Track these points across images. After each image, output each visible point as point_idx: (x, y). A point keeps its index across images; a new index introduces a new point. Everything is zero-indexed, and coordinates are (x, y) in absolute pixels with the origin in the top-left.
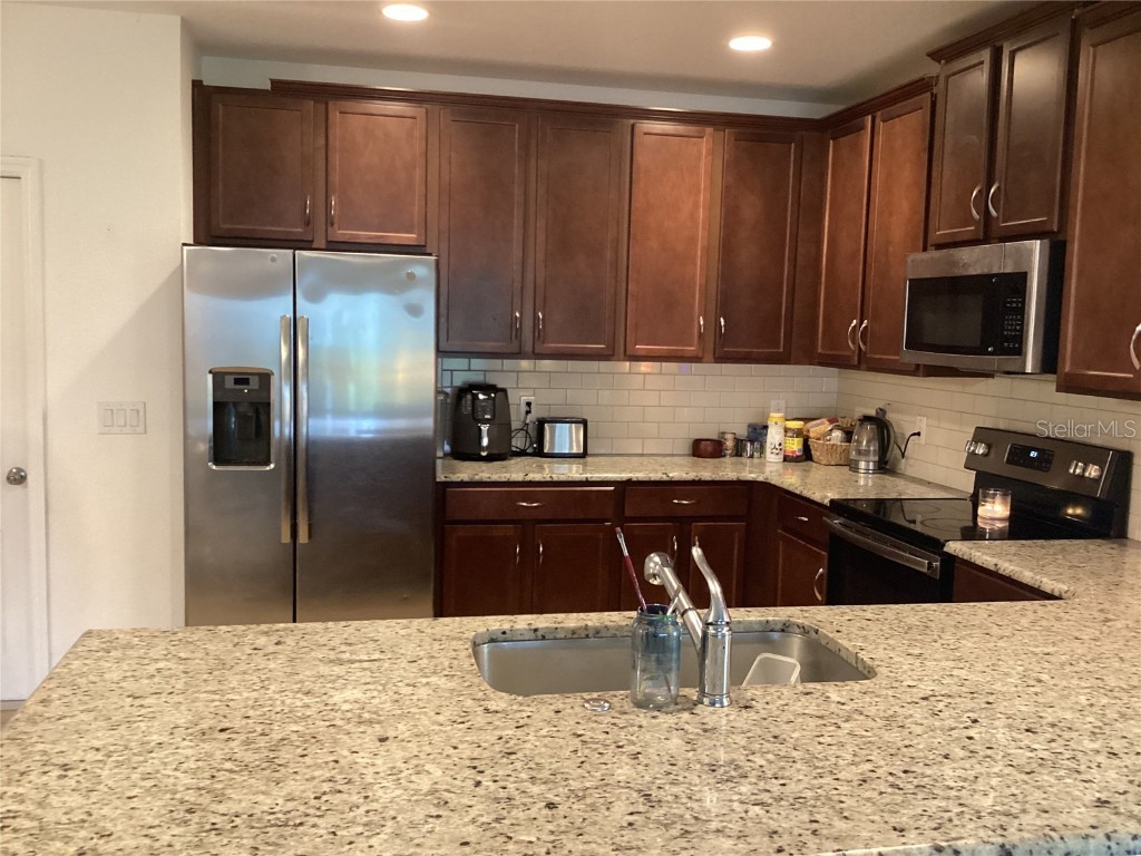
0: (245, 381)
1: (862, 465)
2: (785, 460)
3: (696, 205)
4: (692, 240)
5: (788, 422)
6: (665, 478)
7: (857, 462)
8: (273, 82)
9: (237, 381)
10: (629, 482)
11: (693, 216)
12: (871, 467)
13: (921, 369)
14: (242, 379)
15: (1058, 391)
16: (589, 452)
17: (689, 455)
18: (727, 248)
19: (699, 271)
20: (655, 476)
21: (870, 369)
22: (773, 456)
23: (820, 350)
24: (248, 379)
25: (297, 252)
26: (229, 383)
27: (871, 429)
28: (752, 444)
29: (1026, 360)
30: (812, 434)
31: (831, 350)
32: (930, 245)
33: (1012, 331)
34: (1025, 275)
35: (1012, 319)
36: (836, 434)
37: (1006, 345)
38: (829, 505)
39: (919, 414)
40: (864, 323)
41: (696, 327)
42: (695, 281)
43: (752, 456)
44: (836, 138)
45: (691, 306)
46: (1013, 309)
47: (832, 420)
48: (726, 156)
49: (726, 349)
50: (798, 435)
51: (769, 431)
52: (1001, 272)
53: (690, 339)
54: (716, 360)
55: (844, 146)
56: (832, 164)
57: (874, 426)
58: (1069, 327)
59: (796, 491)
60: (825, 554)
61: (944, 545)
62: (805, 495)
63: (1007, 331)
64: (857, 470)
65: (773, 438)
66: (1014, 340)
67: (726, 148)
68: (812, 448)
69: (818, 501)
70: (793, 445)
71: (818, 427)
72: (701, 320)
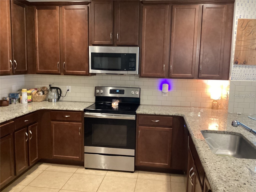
1: (53, 100)
2: (28, 103)
3: (6, 22)
4: (6, 34)
5: (28, 91)
6: (24, 114)
7: (52, 100)
10: (16, 118)
18: (13, 37)
20: (21, 114)
22: (25, 102)
23: (39, 70)
27: (54, 90)
28: (15, 99)
29: (137, 72)
30: (34, 94)
31: (45, 69)
32: (91, 44)
33: (132, 66)
34: (136, 54)
35: (132, 63)
36: (41, 93)
37: (130, 69)
38: (83, 110)
39: (67, 85)
40: (64, 63)
41: (9, 63)
42: (8, 48)
43: (15, 103)
44: (39, 9)
45: (7, 57)
46: (132, 61)
47: (36, 89)
48: (12, 7)
49: (16, 70)
50: (30, 95)
51: (23, 95)
52: (127, 53)
53: (8, 68)
54: (14, 74)
55: (45, 13)
56: (38, 17)
57: (56, 89)
58: (143, 65)
59: (63, 109)
60: (81, 123)
61: (136, 112)
62: (69, 110)
63: (130, 65)
64: (52, 101)
65: (25, 96)
66: (133, 67)
67: (11, 5)
68: (33, 98)
69: (77, 110)
70: (30, 98)
71: (34, 92)
72: (11, 61)
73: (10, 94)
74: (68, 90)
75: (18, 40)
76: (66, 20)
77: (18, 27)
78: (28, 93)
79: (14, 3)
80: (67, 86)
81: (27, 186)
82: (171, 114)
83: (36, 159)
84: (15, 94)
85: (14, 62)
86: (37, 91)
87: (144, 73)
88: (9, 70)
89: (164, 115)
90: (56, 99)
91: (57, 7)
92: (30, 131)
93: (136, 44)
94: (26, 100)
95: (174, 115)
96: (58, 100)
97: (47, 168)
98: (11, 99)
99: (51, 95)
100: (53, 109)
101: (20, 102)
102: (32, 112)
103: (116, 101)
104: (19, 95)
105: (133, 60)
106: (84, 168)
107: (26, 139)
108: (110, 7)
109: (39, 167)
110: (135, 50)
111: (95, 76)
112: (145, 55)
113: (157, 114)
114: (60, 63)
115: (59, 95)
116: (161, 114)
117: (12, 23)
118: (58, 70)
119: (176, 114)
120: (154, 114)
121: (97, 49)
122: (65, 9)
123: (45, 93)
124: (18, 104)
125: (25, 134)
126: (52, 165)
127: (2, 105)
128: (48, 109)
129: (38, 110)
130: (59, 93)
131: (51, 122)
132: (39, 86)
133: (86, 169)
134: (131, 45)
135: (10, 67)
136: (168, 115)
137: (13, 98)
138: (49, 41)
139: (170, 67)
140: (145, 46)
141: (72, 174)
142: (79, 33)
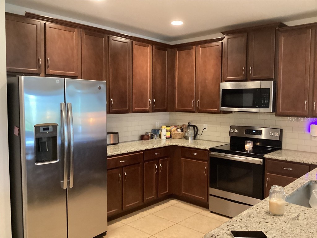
0: (48, 129)
1: (190, 138)
2: (167, 139)
3: (147, 66)
4: (147, 77)
5: (167, 128)
6: (154, 148)
7: (188, 137)
8: (27, 13)
9: (45, 129)
10: (146, 150)
11: (147, 70)
12: (192, 138)
13: (222, 112)
14: (46, 128)
15: (276, 116)
16: (119, 142)
17: (139, 140)
18: (154, 79)
19: (148, 86)
20: (151, 147)
21: (199, 112)
22: (164, 138)
23: (177, 108)
24: (49, 128)
25: (65, 79)
26: (42, 130)
27: (191, 128)
28: (156, 135)
29: (271, 109)
30: (173, 131)
31: (182, 108)
32: (223, 80)
33: (265, 102)
34: (269, 89)
35: (265, 100)
36: (179, 130)
37: (263, 106)
38: (209, 149)
39: (204, 123)
40: (198, 100)
41: (148, 102)
42: (148, 89)
43: (156, 138)
44: (179, 51)
45: (147, 96)
46: (265, 97)
47: (176, 126)
48: (153, 53)
49: (155, 108)
50: (169, 131)
51: (162, 131)
52: (260, 88)
53: (147, 106)
54: (153, 112)
55: (183, 53)
56: (178, 58)
57: (193, 127)
58: (280, 101)
59: (191, 147)
60: (207, 163)
61: (263, 156)
62: (196, 148)
63: (263, 102)
64: (188, 139)
65: (164, 133)
66: (266, 104)
67: (153, 51)
68: (172, 134)
69: (203, 149)
70: (169, 134)
71: (173, 129)
72: (150, 100)
73: (153, 130)
74: (205, 129)
75: (158, 81)
76: (201, 58)
77: (159, 70)
78: (167, 130)
79: (155, 49)
80: (204, 125)
81: (151, 214)
82: (307, 162)
83: (166, 192)
84: (156, 130)
85: (153, 101)
86: (176, 128)
87: (280, 111)
88: (148, 108)
89: (297, 162)
90: (193, 137)
91: (194, 46)
92: (161, 165)
93: (271, 78)
94: (165, 136)
95: (310, 163)
96: (195, 138)
97: (176, 204)
98: (152, 134)
99: (188, 133)
100: (183, 146)
101: (160, 138)
102: (163, 146)
103: (250, 142)
104: (160, 131)
105: (266, 95)
106: (209, 211)
107: (155, 171)
108: (244, 40)
109: (169, 201)
110: (269, 85)
111: (231, 114)
112: (283, 90)
113: (288, 160)
114: (195, 101)
115: (196, 133)
116: (294, 161)
117: (153, 67)
118: (193, 108)
119: (313, 162)
120: (285, 160)
121: (228, 86)
122: (201, 48)
123: (184, 131)
124: (158, 139)
125: (154, 167)
126: (182, 203)
127: (143, 139)
128: (179, 145)
129: (169, 145)
130: (196, 131)
131: (181, 158)
132: (180, 124)
133: (212, 212)
134: (267, 79)
135: (149, 105)
136: (302, 162)
137: (154, 134)
138: (186, 79)
139: (314, 103)
140: (283, 78)
141: (195, 214)
142: (212, 70)
